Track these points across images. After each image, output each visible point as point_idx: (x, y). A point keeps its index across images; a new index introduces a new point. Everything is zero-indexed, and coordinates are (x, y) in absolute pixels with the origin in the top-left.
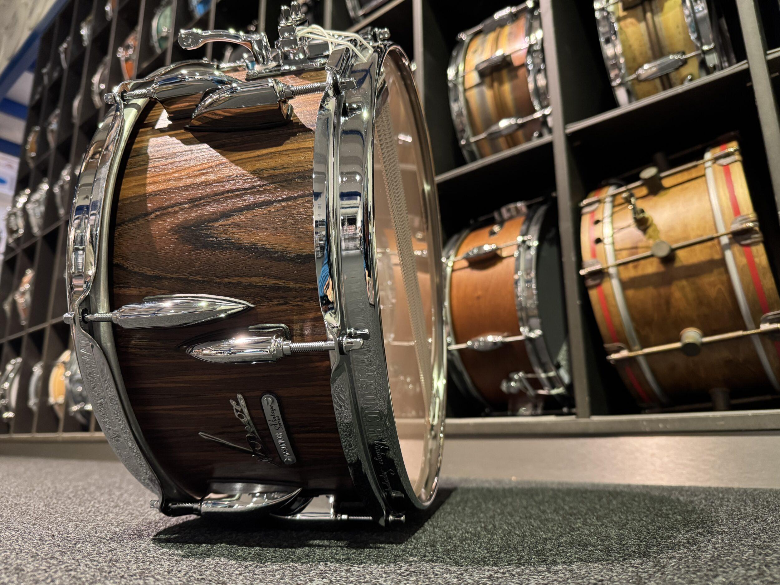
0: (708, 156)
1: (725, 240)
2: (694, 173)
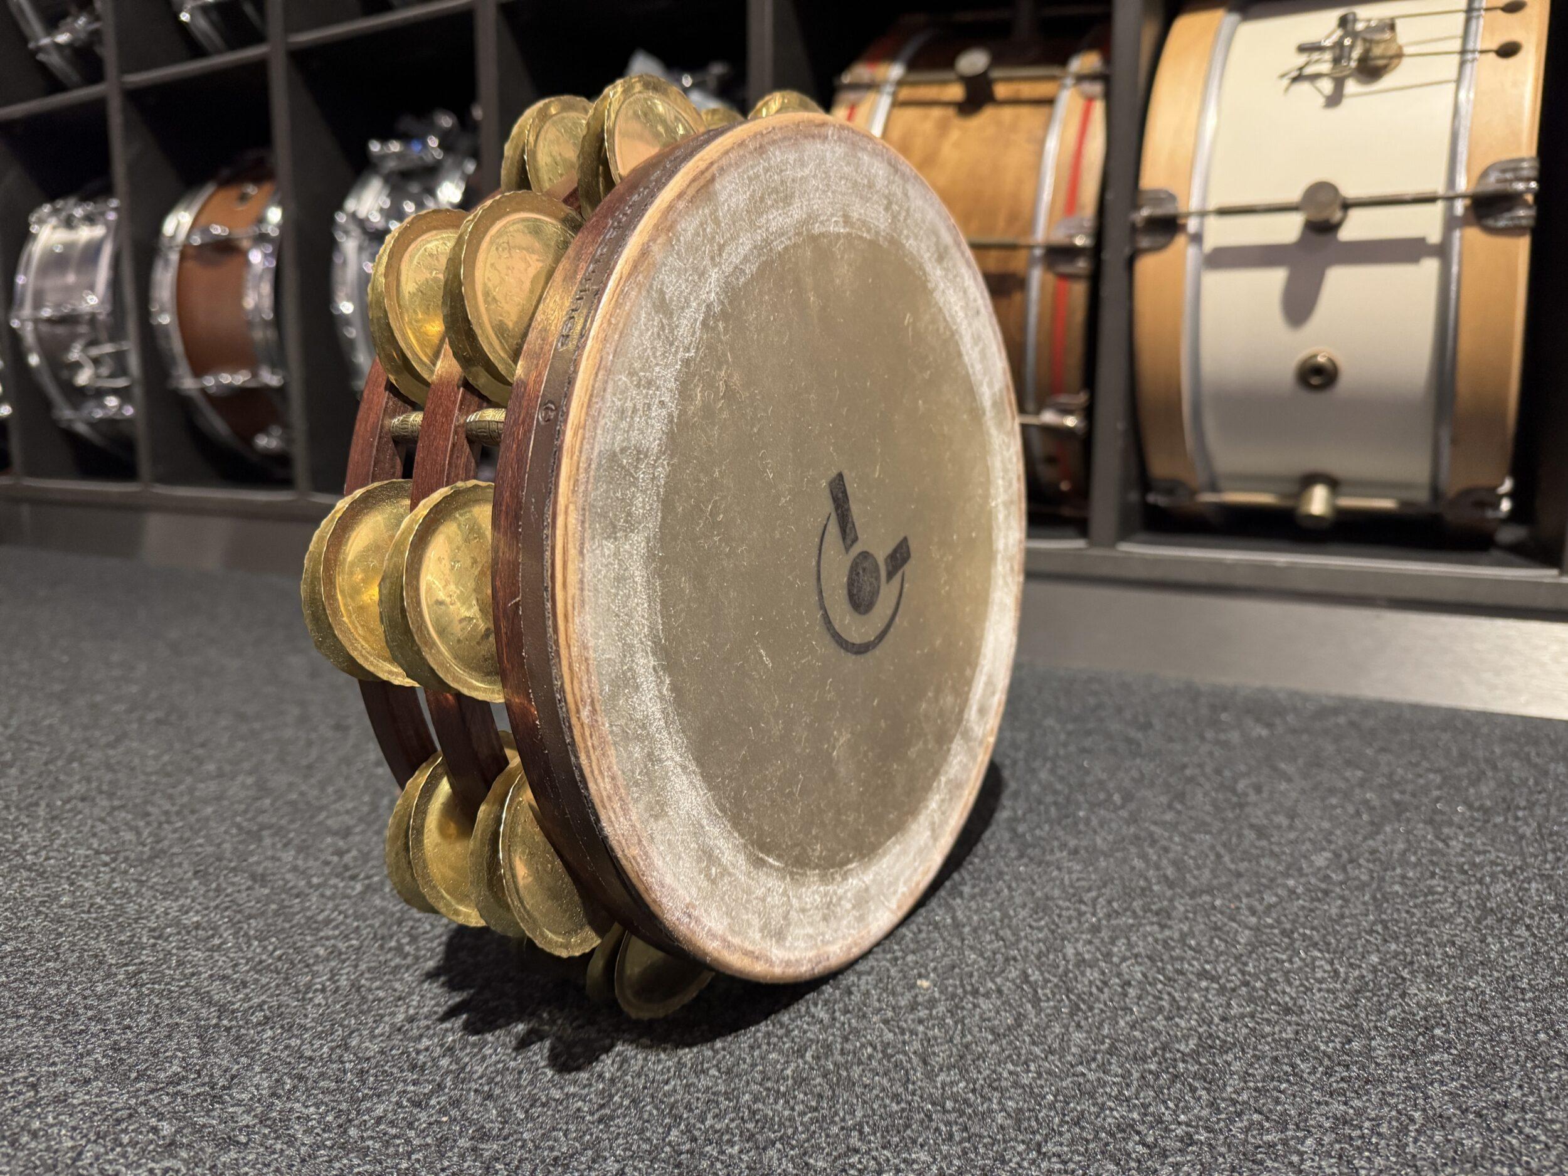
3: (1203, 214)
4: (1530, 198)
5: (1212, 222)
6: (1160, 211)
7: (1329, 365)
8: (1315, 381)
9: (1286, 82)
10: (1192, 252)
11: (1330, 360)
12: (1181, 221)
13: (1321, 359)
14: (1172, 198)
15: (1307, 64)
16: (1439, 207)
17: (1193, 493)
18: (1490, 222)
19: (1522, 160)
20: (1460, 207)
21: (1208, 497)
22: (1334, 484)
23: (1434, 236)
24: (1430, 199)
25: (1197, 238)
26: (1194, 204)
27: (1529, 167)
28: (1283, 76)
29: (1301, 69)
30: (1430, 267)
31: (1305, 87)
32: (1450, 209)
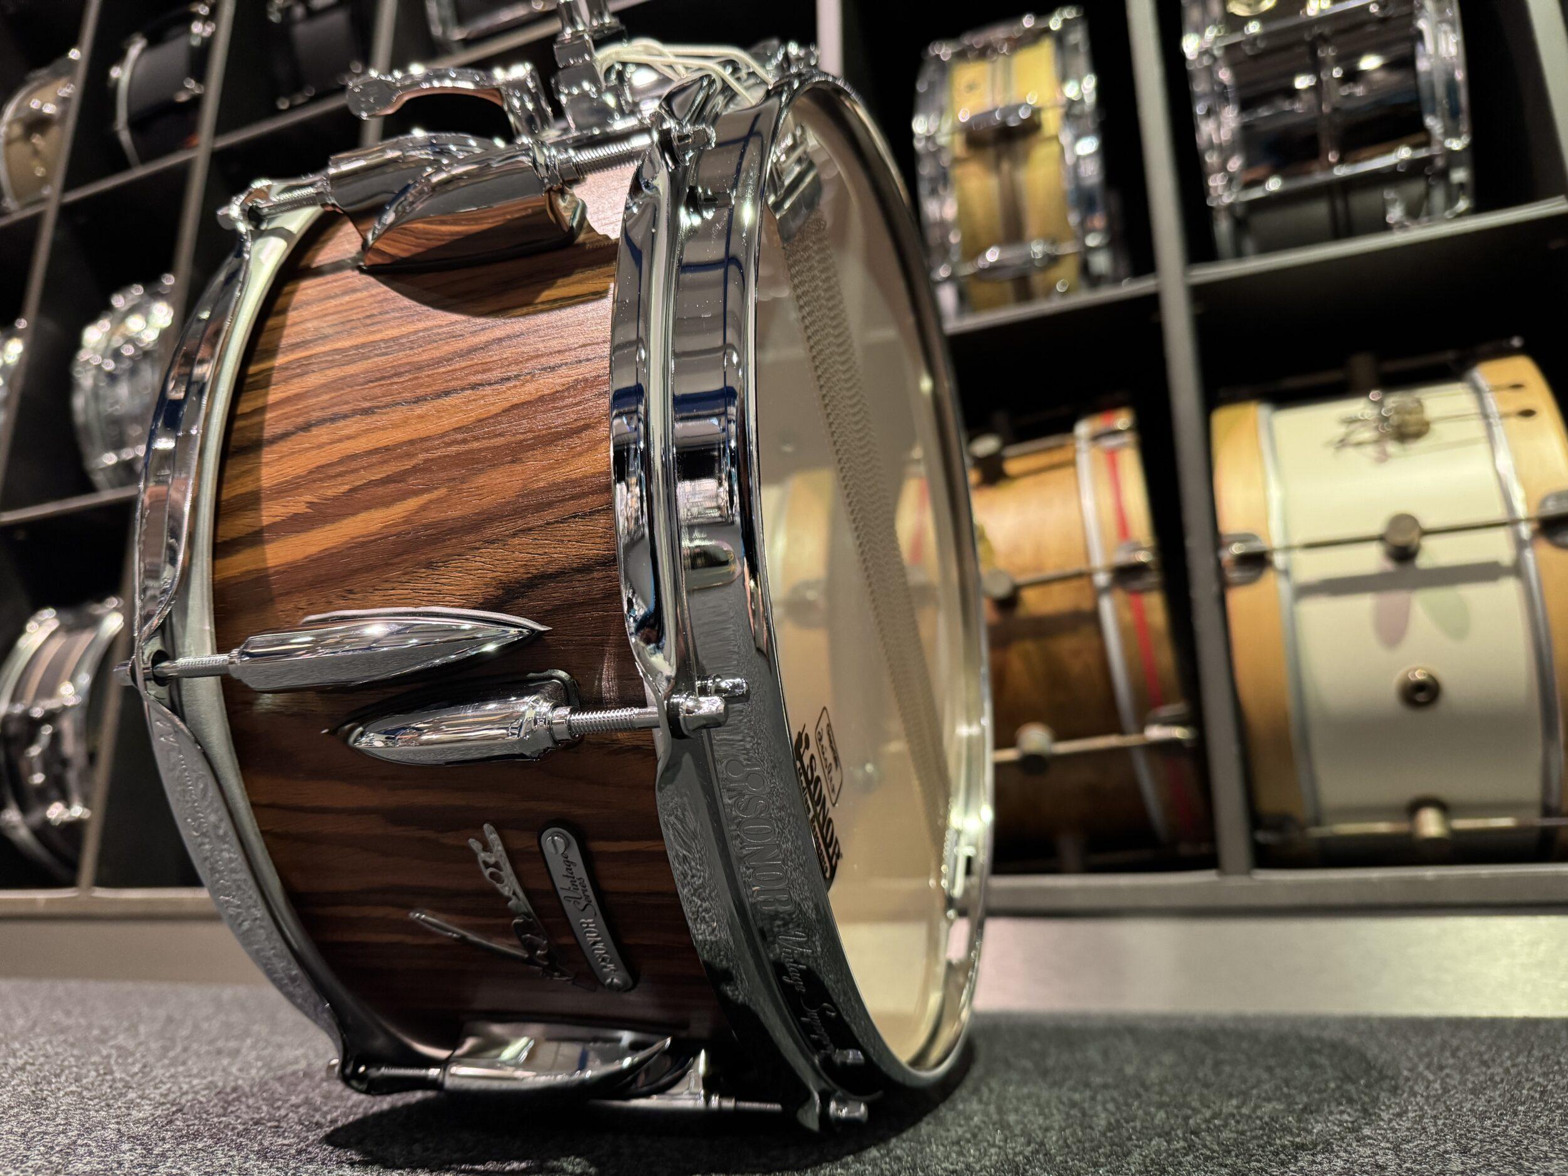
0: (1084, 429)
1: (1102, 579)
2: (1057, 457)
3: (1287, 549)
5: (1300, 556)
6: (1247, 549)
7: (1430, 681)
8: (1421, 697)
9: (1331, 449)
10: (1282, 585)
11: (1431, 677)
12: (1268, 556)
13: (1419, 676)
16: (1506, 531)
17: (1302, 828)
18: (1562, 540)
20: (1525, 531)
21: (1316, 832)
22: (1443, 807)
23: (1509, 559)
24: (1500, 524)
25: (1286, 573)
26: (1277, 542)
28: (1329, 444)
29: (1345, 437)
30: (1511, 585)
31: (1350, 452)
32: (1517, 532)
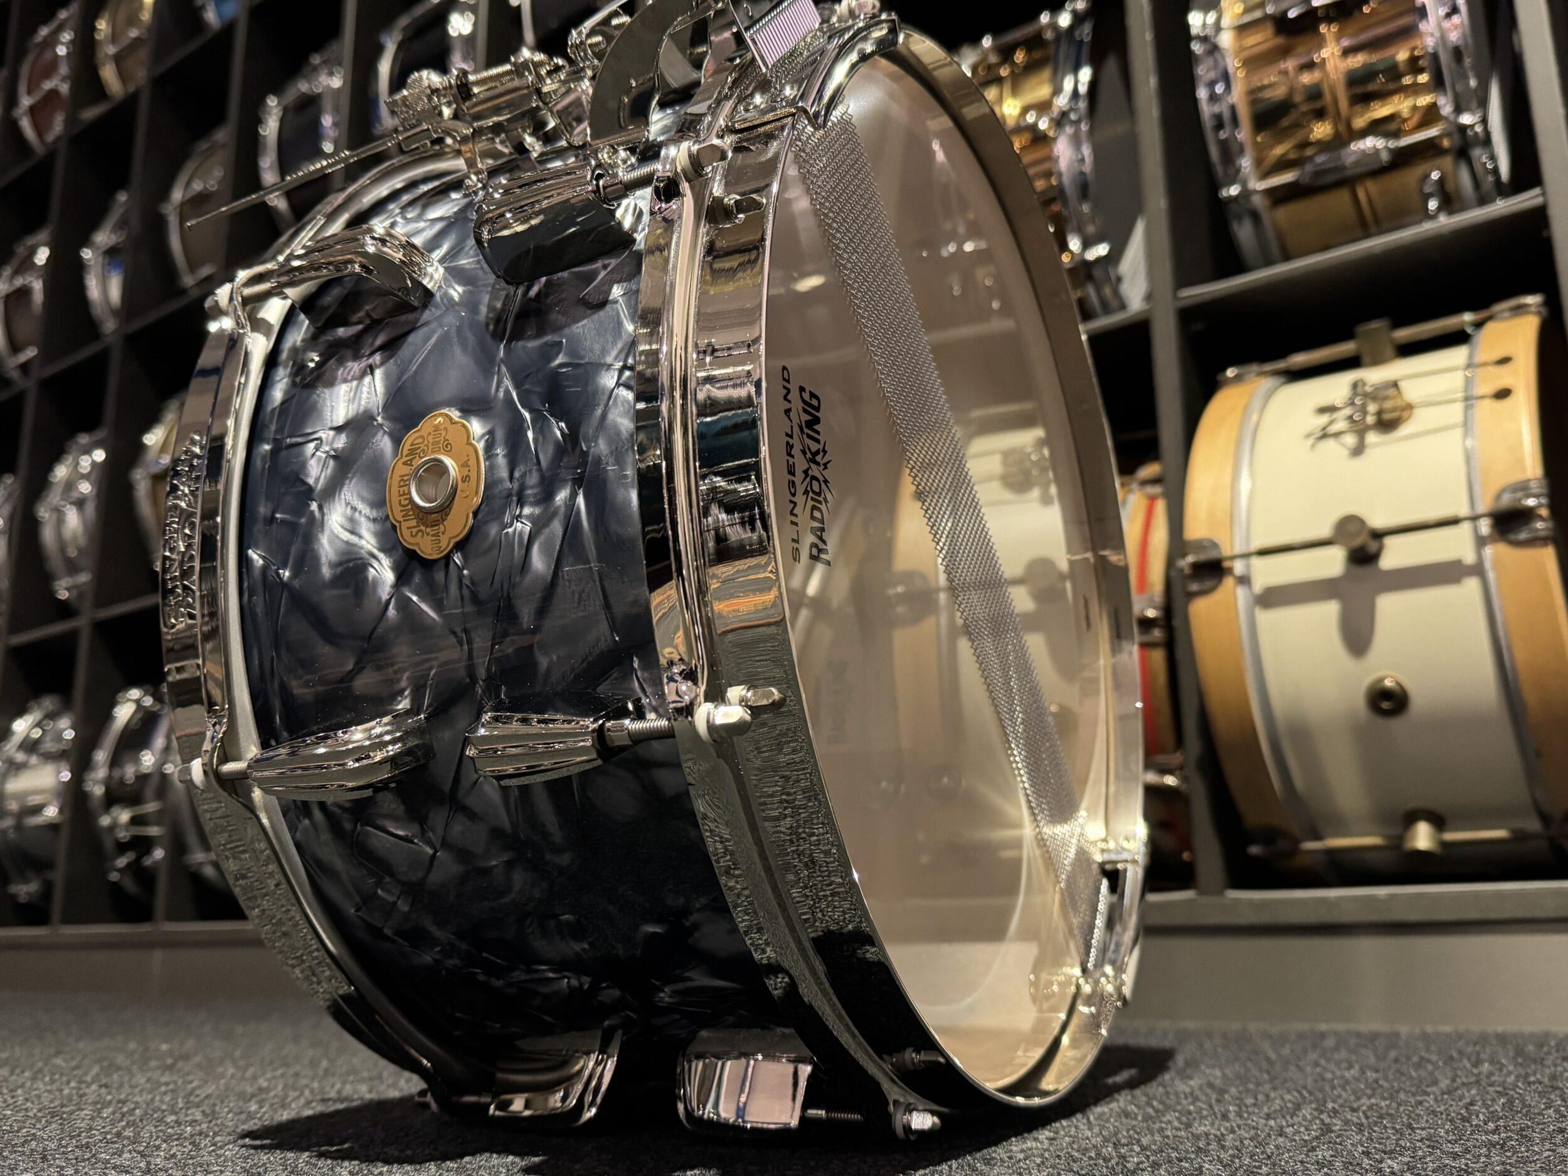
3: (1246, 556)
4: (1544, 512)
5: (1257, 563)
6: (1203, 557)
7: (1397, 688)
8: (1385, 705)
9: (1311, 441)
10: (1241, 593)
11: (1397, 682)
12: (1226, 564)
13: (1388, 683)
14: (1215, 545)
15: (1331, 423)
16: (1466, 528)
17: (1296, 841)
18: (1512, 537)
19: (1529, 480)
20: (1485, 527)
21: (1310, 845)
22: (1439, 822)
23: (1469, 558)
24: (1454, 522)
25: (1245, 580)
26: (1238, 549)
27: (1535, 487)
28: (1308, 436)
29: (1324, 429)
30: (1472, 585)
31: (1330, 443)
32: (1476, 530)
